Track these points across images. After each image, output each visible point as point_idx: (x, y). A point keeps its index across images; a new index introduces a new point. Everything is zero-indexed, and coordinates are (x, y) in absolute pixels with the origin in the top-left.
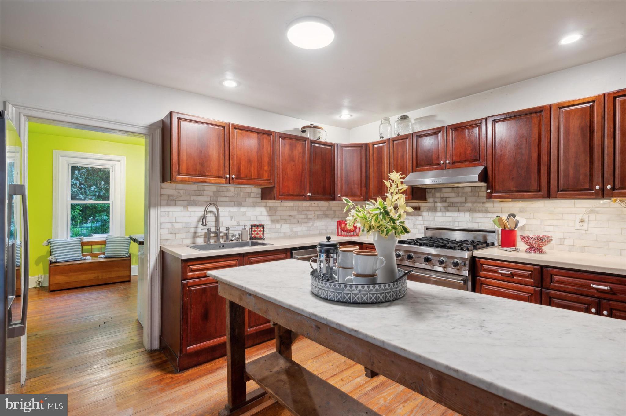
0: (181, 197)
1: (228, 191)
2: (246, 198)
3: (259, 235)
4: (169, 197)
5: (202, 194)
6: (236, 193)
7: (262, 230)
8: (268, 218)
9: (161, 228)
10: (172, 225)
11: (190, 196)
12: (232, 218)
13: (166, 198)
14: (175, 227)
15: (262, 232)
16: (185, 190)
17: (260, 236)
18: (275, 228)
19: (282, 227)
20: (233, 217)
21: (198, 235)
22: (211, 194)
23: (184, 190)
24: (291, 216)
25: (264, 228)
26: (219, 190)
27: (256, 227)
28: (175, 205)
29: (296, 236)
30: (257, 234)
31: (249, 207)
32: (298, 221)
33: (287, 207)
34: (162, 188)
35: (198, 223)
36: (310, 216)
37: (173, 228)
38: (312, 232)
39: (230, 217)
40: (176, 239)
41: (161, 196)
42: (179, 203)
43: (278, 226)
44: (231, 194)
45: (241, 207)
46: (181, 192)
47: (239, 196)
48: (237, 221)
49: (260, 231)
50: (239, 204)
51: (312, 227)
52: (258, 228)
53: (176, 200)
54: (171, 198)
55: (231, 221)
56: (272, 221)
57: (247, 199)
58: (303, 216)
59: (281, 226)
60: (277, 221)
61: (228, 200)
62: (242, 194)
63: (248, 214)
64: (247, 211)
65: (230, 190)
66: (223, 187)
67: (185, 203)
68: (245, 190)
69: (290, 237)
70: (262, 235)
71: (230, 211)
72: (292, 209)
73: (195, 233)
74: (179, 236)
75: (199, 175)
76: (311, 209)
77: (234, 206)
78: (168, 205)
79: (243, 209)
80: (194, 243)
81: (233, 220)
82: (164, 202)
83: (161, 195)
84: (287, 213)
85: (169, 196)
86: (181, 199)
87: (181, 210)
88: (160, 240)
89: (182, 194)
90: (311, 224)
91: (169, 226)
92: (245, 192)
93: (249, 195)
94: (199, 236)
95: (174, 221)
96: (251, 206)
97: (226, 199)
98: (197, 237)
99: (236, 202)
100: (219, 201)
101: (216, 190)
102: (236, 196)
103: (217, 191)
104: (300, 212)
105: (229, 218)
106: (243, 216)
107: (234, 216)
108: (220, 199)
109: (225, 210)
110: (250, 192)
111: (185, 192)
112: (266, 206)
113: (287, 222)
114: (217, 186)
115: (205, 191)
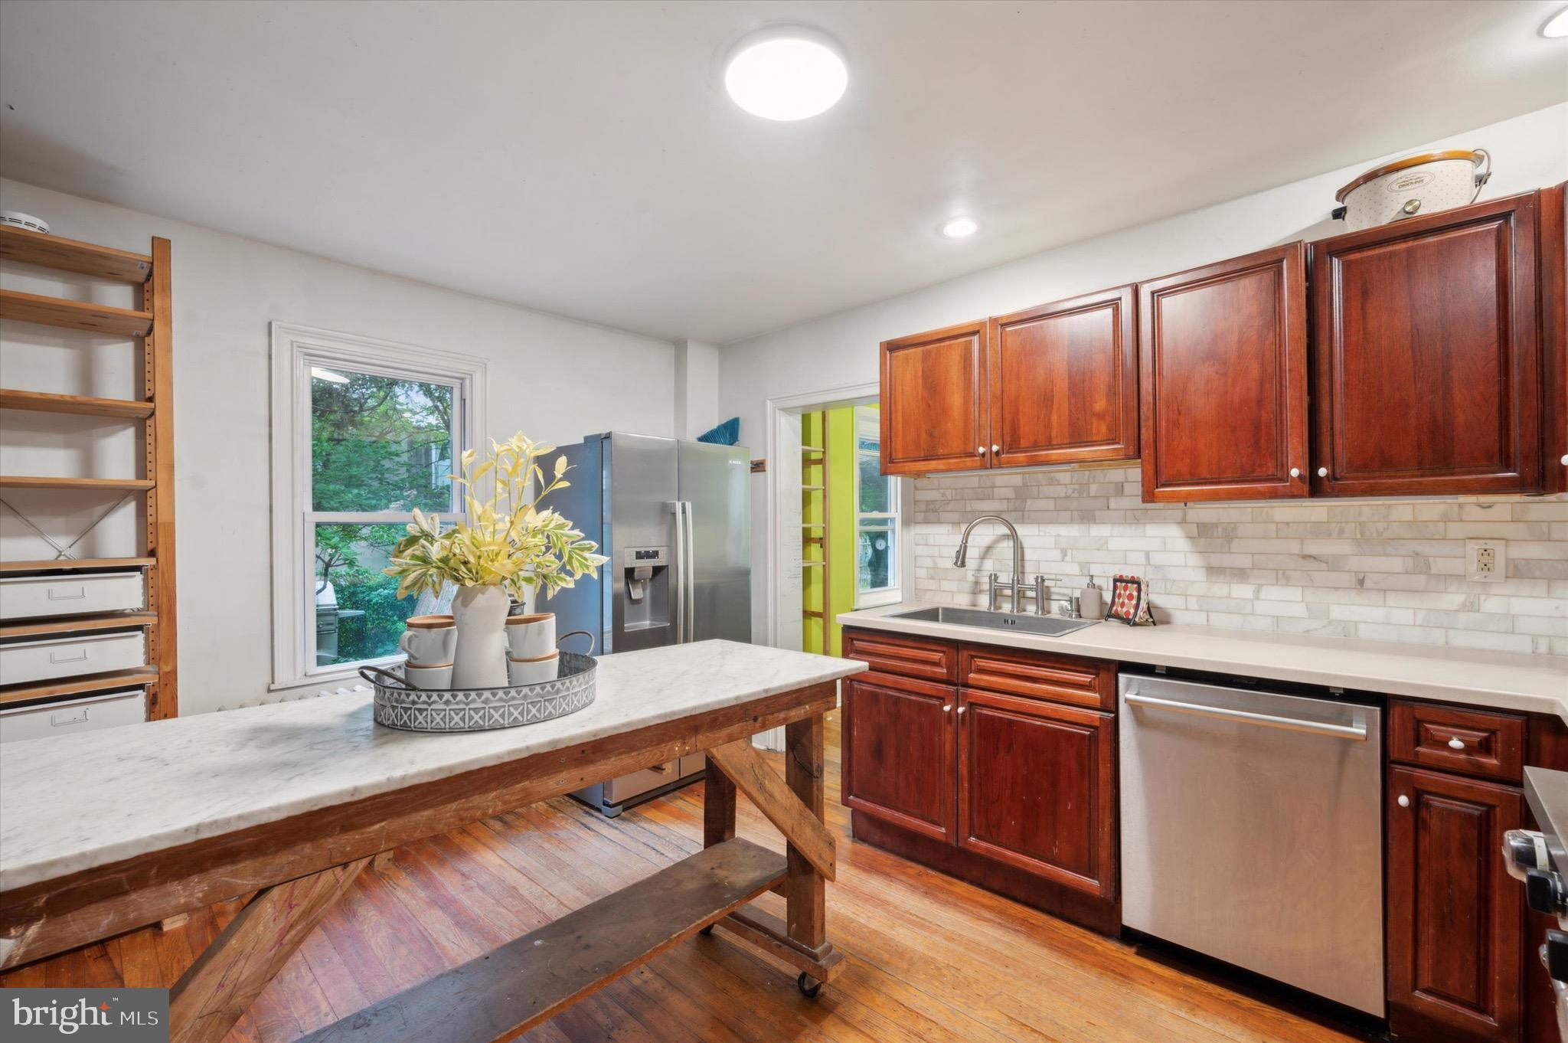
0: (948, 504)
1: (1053, 482)
2: (1108, 498)
3: (1125, 609)
4: (927, 505)
5: (989, 495)
6: (1077, 487)
7: (1135, 594)
8: (1194, 560)
9: (915, 567)
10: (935, 563)
11: (965, 500)
12: (1064, 553)
13: (923, 506)
14: (939, 566)
15: (1134, 602)
16: (955, 489)
17: (1128, 613)
18: (1229, 597)
19: (1262, 595)
20: (1069, 553)
21: (982, 588)
22: (1010, 493)
23: (954, 491)
24: (1310, 556)
25: (1139, 590)
26: (1029, 484)
27: (1123, 584)
28: (938, 522)
29: (1347, 640)
30: (1123, 605)
31: (1119, 523)
32: (1361, 582)
33: (1288, 523)
34: (916, 488)
35: (982, 562)
36: (1440, 566)
37: (935, 567)
38: (1460, 640)
39: (1059, 551)
40: (940, 591)
41: (915, 504)
42: (944, 516)
43: (1242, 591)
44: (1060, 491)
45: (1091, 525)
46: (948, 493)
47: (1085, 495)
48: (1080, 563)
49: (1130, 597)
50: (1087, 517)
51: (1463, 618)
52: (1126, 589)
53: (941, 509)
54: (931, 507)
55: (1063, 561)
56: (1213, 571)
57: (1113, 503)
58: (1396, 564)
59: (1258, 591)
60: (1240, 574)
61: (1052, 507)
62: (1094, 489)
63: (1115, 544)
64: (1111, 536)
65: (1057, 480)
66: (1040, 475)
67: (956, 517)
68: (1105, 477)
69: (1307, 640)
70: (1132, 611)
71: (1058, 535)
72: (1319, 531)
73: (977, 583)
74: (946, 585)
75: (925, 456)
76: (1455, 530)
77: (1072, 521)
78: (926, 522)
79: (1099, 531)
80: (975, 606)
81: (1068, 558)
82: (920, 516)
83: (916, 502)
84: (1295, 547)
85: (928, 502)
86: (949, 508)
87: (948, 531)
88: (916, 589)
89: (950, 498)
90: (1454, 598)
91: (928, 562)
92: (1107, 480)
93: (1120, 489)
94: (984, 591)
95: (937, 554)
96: (1125, 522)
97: (1050, 504)
98: (980, 592)
99: (1077, 510)
100: (1028, 511)
101: (1021, 485)
102: (1076, 494)
103: (1025, 485)
104: (1366, 542)
105: (1057, 554)
106: (1098, 550)
107: (1072, 549)
108: (1031, 504)
109: (1045, 533)
110: (1124, 481)
111: (956, 494)
112: (1183, 522)
113: (1288, 579)
114: (1023, 473)
115: (995, 489)
